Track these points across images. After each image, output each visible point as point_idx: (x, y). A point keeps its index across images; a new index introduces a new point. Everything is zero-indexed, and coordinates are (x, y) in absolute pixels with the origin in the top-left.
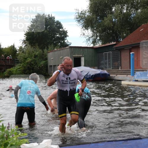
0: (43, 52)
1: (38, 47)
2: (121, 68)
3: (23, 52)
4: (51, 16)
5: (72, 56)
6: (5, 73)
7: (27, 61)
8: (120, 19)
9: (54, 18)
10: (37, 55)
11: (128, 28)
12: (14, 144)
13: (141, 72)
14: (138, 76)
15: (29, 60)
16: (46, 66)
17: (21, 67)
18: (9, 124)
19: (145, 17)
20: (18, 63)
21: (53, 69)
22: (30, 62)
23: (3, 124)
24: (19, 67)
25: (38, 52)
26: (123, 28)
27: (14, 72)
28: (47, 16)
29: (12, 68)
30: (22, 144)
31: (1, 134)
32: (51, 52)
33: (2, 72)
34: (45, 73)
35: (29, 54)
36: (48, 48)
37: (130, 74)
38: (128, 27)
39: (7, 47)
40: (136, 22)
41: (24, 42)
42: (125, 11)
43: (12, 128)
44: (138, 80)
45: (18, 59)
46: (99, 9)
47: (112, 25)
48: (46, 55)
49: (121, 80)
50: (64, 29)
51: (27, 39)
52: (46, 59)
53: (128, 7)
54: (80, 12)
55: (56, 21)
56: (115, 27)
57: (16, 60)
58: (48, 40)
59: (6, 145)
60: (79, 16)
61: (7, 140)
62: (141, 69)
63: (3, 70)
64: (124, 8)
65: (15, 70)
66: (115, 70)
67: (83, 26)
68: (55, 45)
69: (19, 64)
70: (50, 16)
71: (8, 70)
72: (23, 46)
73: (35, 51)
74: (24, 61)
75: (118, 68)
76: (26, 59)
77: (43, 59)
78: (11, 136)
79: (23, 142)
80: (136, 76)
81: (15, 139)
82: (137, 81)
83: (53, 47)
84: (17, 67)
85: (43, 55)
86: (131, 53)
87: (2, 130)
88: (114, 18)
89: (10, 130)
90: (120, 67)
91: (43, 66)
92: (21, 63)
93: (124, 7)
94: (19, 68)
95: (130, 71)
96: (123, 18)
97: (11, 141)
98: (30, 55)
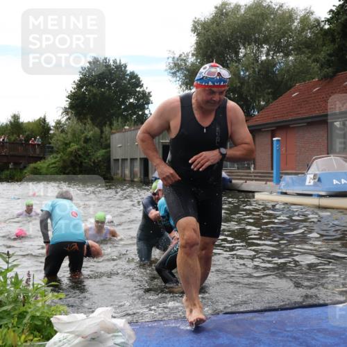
0: (102, 132)
1: (90, 122)
2: (254, 169)
3: (63, 131)
4: (120, 63)
5: (159, 142)
6: (25, 171)
7: (69, 150)
8: (254, 71)
9: (126, 67)
10: (90, 139)
11: (270, 90)
12: (38, 314)
13: (293, 176)
14: (287, 185)
15: (74, 147)
16: (107, 159)
17: (57, 161)
18: (29, 274)
19: (301, 69)
20: (52, 152)
21: (122, 166)
22: (76, 152)
23: (16, 274)
24: (53, 161)
25: (92, 132)
26: (260, 90)
27: (44, 170)
28: (111, 63)
29: (39, 162)
30: (53, 315)
31: (12, 295)
32: (118, 132)
33: (21, 169)
34: (104, 173)
35: (74, 135)
36: (111, 124)
37: (271, 181)
38: (269, 88)
39: (31, 121)
40: (284, 80)
41: (66, 111)
42: (264, 58)
43: (35, 283)
44: (287, 191)
45: (52, 145)
46: (215, 51)
47: (239, 84)
48: (108, 139)
49: (254, 192)
50: (145, 89)
51: (72, 106)
52: (108, 146)
53: (269, 50)
54: (177, 56)
55: (128, 72)
56: (245, 87)
57: (49, 147)
58: (112, 110)
59: (22, 316)
60: (176, 65)
61: (24, 305)
62: (294, 171)
63: (22, 166)
64: (261, 52)
65: (46, 165)
66: (242, 172)
67: (183, 84)
68: (126, 120)
69: (55, 155)
70: (118, 62)
71: (32, 165)
72: (63, 120)
73: (85, 129)
74: (65, 149)
75: (249, 168)
76: (67, 144)
77: (101, 145)
78: (33, 299)
79: (56, 311)
80: (283, 184)
81: (40, 305)
82: (286, 194)
83: (121, 123)
84: (51, 159)
85: (102, 137)
86: (274, 139)
87: (15, 285)
88: (243, 71)
89: (32, 287)
90: (253, 166)
91: (100, 159)
92: (58, 152)
93: (262, 49)
94: (54, 163)
95: (272, 173)
96: (260, 71)
97: (33, 307)
98: (76, 137)
